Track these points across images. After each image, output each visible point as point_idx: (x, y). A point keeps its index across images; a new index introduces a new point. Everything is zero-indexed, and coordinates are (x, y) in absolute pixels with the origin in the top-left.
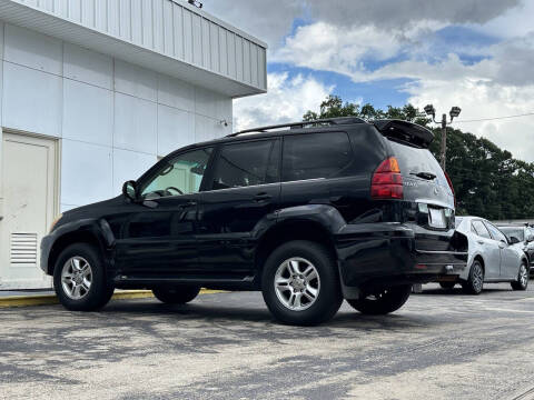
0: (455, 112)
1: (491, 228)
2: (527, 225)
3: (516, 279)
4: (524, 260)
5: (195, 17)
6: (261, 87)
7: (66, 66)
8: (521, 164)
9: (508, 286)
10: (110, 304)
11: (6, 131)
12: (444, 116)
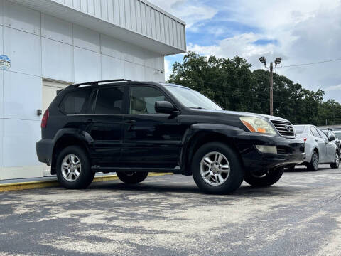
0: (278, 61)
1: (319, 131)
2: (328, 129)
3: (333, 161)
4: (337, 150)
5: (147, 7)
6: (183, 49)
7: (75, 39)
8: (307, 92)
9: (329, 166)
10: (92, 184)
11: (45, 80)
12: (271, 64)
